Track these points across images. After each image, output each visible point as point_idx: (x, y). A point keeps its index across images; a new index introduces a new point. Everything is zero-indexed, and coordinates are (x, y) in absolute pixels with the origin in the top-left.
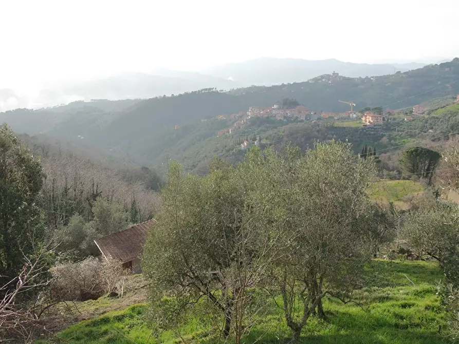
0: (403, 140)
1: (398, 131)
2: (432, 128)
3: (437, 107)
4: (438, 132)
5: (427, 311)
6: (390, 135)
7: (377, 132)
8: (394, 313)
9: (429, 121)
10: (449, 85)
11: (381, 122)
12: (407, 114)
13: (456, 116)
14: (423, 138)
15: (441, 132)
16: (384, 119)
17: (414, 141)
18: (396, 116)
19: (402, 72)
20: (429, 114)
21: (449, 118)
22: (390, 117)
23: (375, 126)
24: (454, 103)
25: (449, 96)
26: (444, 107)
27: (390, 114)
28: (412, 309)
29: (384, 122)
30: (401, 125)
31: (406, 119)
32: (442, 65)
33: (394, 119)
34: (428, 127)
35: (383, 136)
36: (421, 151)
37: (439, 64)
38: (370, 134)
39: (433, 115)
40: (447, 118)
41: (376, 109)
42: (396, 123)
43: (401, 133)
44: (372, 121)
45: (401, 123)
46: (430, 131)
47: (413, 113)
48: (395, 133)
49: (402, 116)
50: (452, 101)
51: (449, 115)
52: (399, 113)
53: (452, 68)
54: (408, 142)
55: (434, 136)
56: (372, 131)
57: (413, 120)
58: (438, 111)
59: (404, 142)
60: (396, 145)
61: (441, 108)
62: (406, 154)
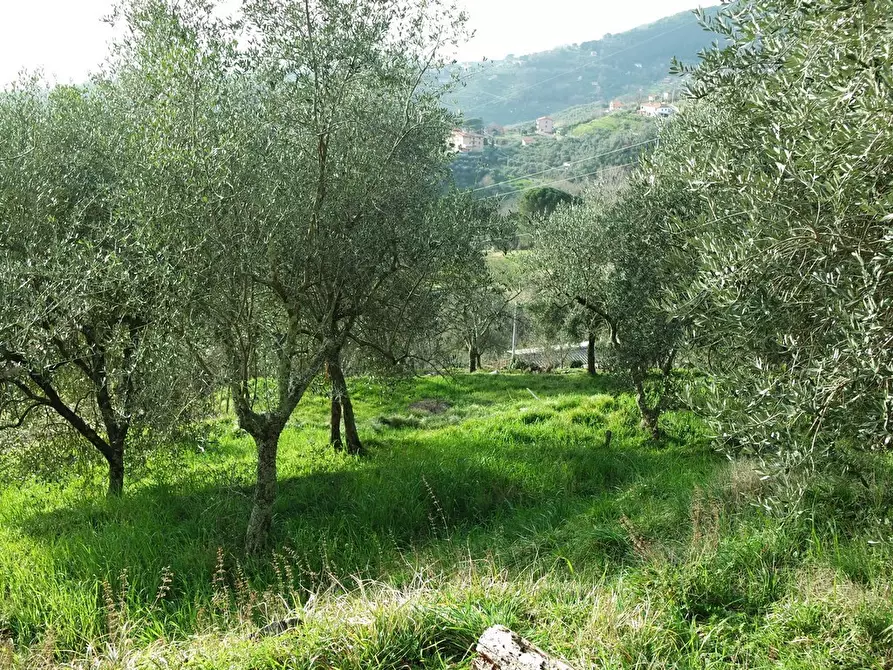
0: (520, 182)
1: (511, 165)
2: (569, 160)
3: (578, 121)
4: (579, 166)
5: (577, 426)
6: (497, 172)
7: (474, 165)
8: (511, 432)
9: (565, 148)
10: (595, 84)
11: (480, 148)
12: (525, 132)
13: (608, 138)
14: (553, 176)
15: (585, 167)
16: (485, 143)
17: (539, 183)
18: (506, 137)
19: (517, 56)
20: (563, 133)
21: (597, 141)
22: (497, 138)
23: (470, 154)
24: (604, 115)
25: (597, 103)
26: (588, 121)
27: (496, 133)
28: (548, 423)
29: (487, 147)
30: (517, 153)
31: (524, 143)
32: (585, 46)
33: (504, 142)
34: (562, 157)
35: (484, 174)
36: (552, 196)
37: (579, 44)
38: (461, 170)
39: (570, 135)
40: (593, 140)
41: (470, 123)
42: (507, 150)
43: (515, 168)
44: (464, 146)
45: (516, 149)
46: (566, 164)
47: (537, 132)
48: (504, 169)
49: (517, 136)
50: (601, 111)
51: (598, 137)
52: (512, 131)
53: (602, 51)
54: (528, 185)
55: (571, 174)
56: (466, 164)
57: (537, 145)
58: (579, 128)
59: (521, 185)
60: (508, 190)
61: (584, 123)
62: (526, 201)
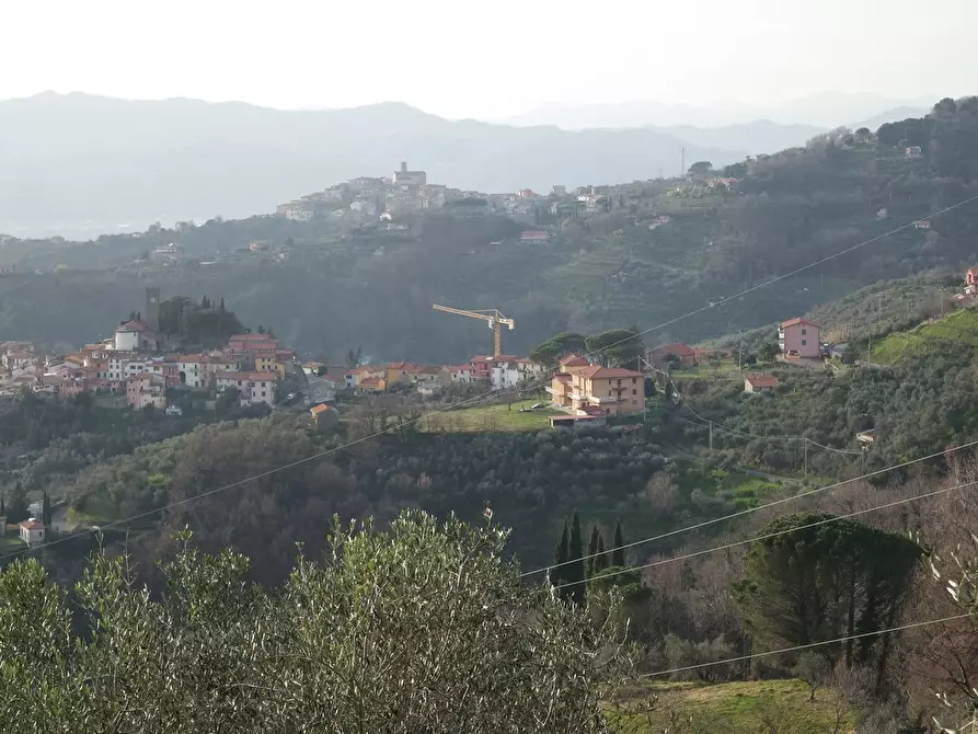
0: (743, 488)
1: (719, 444)
2: (868, 425)
3: (884, 325)
4: (897, 440)
6: (684, 464)
7: (625, 449)
9: (856, 394)
10: (925, 225)
11: (637, 402)
12: (752, 360)
13: (966, 364)
14: (831, 471)
15: (912, 442)
16: (649, 390)
17: (795, 490)
18: (705, 373)
19: (717, 165)
20: (849, 358)
21: (940, 374)
22: (679, 376)
23: (611, 421)
24: (953, 306)
25: (931, 274)
26: (912, 324)
27: (674, 361)
29: (655, 401)
30: (733, 413)
31: (749, 388)
32: (890, 133)
33: (698, 387)
34: (852, 419)
35: (651, 469)
36: (831, 536)
37: (874, 129)
38: (591, 465)
39: (867, 363)
40: (929, 373)
41: (609, 340)
42: (705, 406)
43: (731, 453)
44: (595, 401)
45: (730, 404)
46: (863, 437)
47: (780, 358)
48: (703, 456)
49: (730, 369)
50: (941, 294)
51: (940, 362)
52: (716, 359)
53: (934, 145)
54: (768, 494)
55: (879, 462)
56: (600, 448)
57: (783, 390)
58: (890, 344)
59: (750, 494)
60: (716, 510)
61: (902, 329)
62: (763, 552)
